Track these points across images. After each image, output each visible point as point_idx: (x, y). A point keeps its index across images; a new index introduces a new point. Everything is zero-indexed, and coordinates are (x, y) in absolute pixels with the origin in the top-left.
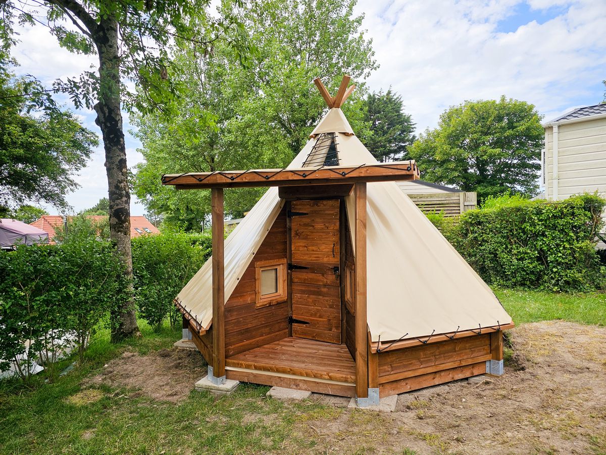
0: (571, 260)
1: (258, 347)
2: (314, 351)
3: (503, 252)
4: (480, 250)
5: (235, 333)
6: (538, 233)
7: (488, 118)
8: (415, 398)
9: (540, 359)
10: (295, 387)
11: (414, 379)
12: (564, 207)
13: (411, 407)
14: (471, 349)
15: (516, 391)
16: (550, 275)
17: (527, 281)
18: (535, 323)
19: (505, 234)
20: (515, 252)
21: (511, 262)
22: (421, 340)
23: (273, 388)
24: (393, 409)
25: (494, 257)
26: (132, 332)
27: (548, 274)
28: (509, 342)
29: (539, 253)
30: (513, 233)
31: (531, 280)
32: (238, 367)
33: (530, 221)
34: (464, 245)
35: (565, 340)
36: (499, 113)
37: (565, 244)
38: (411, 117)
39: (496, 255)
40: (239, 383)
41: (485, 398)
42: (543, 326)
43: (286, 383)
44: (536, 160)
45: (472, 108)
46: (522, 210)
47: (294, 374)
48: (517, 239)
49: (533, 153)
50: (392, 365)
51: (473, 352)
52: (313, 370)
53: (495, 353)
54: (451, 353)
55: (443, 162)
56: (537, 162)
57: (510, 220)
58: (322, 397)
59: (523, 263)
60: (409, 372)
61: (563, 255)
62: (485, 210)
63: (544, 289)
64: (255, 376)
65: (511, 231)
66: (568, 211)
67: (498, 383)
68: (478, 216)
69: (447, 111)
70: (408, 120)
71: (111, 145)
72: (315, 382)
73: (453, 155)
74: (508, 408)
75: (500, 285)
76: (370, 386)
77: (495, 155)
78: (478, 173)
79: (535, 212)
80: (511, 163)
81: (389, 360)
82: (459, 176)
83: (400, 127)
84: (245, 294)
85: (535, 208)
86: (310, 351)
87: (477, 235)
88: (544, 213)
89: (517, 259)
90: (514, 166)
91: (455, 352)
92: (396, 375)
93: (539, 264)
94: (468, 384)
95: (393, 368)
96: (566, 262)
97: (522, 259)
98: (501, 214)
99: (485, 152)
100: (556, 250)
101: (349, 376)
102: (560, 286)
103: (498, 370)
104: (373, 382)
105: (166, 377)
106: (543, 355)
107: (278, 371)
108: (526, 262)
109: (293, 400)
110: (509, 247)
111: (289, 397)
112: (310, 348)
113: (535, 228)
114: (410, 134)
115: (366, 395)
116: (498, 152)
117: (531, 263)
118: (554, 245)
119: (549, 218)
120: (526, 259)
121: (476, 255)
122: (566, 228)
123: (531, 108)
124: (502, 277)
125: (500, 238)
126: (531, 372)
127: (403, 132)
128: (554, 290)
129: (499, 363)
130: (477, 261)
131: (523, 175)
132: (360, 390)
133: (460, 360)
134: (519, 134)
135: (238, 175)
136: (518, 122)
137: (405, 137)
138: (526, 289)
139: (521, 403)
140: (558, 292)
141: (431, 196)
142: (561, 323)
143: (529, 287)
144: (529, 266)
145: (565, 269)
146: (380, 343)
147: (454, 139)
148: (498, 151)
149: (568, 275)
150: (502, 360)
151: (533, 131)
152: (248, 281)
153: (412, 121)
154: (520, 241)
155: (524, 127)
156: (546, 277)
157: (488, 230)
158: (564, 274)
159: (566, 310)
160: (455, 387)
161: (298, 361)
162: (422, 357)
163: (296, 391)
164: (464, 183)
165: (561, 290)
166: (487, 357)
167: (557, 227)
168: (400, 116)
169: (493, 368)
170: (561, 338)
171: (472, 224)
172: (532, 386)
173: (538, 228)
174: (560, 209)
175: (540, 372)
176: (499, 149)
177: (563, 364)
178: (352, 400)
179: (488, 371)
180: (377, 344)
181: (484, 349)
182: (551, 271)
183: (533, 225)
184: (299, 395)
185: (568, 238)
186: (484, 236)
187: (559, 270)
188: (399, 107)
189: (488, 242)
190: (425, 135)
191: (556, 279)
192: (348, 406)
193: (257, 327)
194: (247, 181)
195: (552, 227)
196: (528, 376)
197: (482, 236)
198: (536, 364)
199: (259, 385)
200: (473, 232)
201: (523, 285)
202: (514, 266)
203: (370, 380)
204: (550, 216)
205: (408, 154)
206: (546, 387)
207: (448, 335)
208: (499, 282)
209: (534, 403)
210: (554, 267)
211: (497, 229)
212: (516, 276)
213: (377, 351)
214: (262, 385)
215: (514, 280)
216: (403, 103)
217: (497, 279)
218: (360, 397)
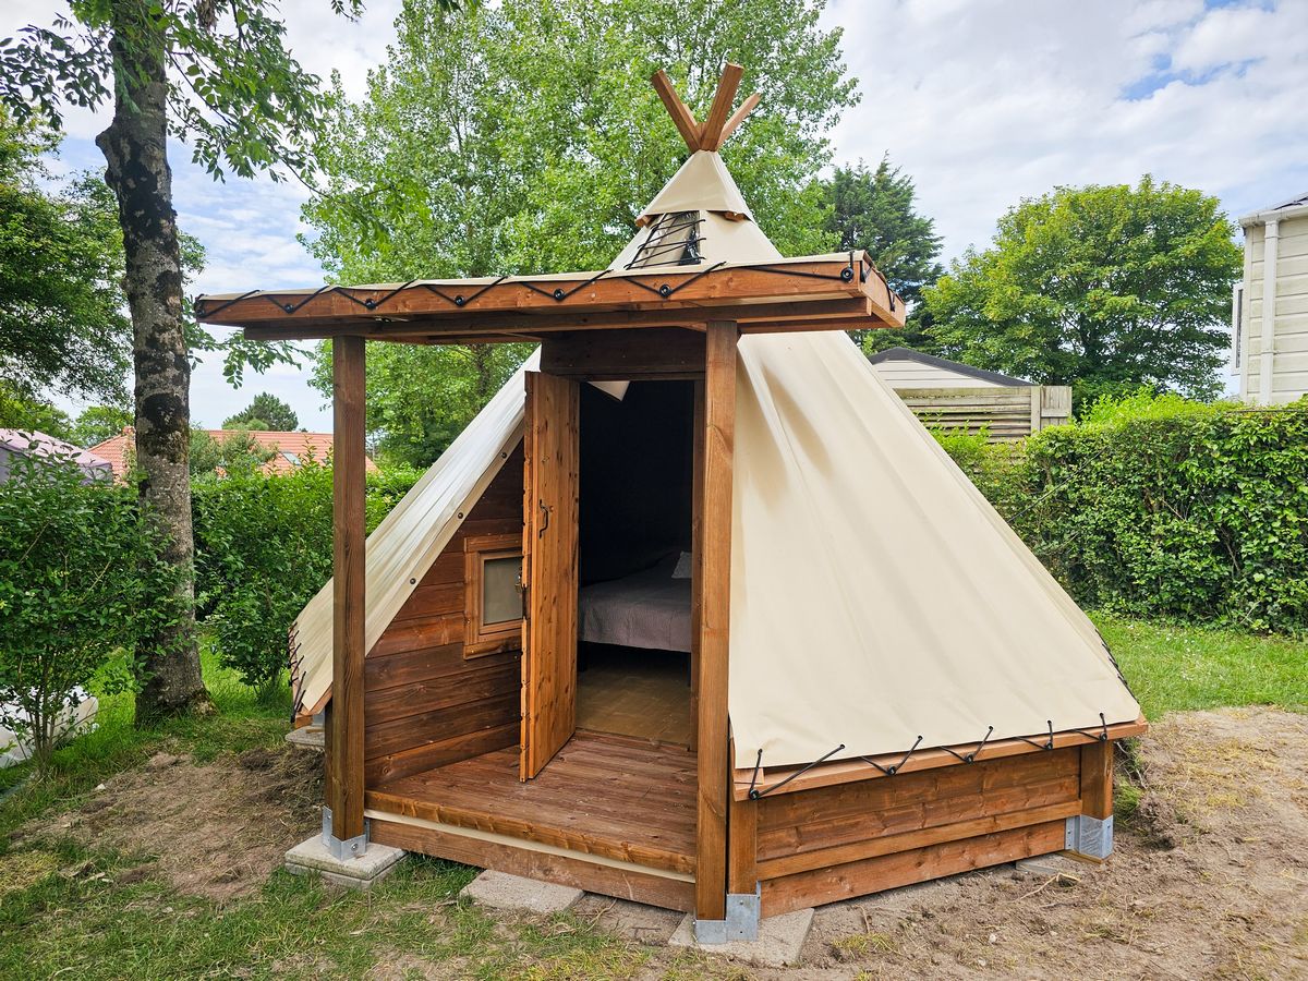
0: (1300, 554)
1: (470, 757)
2: (610, 775)
3: (1128, 530)
4: (1074, 524)
5: (402, 722)
6: (1220, 485)
7: (1109, 226)
8: (863, 920)
9: (1212, 820)
10: (540, 874)
11: (863, 865)
12: (1289, 421)
13: (843, 952)
14: (1025, 785)
15: (1143, 916)
16: (1246, 588)
17: (1188, 601)
18: (1203, 714)
19: (1136, 487)
20: (1158, 530)
21: (1148, 555)
22: (881, 764)
23: (484, 874)
24: (791, 956)
25: (1106, 542)
26: (186, 703)
27: (1240, 586)
28: (1133, 763)
29: (1218, 534)
30: (1156, 485)
31: (1197, 601)
32: (397, 813)
33: (1199, 455)
34: (1035, 511)
35: (1281, 764)
36: (1136, 215)
37: (1286, 512)
38: (933, 223)
39: (1110, 537)
40: (402, 854)
41: (1053, 933)
42: (1224, 721)
43: (520, 864)
44: (1217, 324)
45: (1074, 204)
46: (1181, 426)
47: (537, 840)
48: (1165, 498)
49: (1212, 309)
50: (801, 829)
51: (1030, 794)
52: (588, 831)
53: (1090, 794)
54: (971, 798)
55: (1005, 324)
56: (1222, 328)
57: (1150, 451)
58: (611, 906)
59: (1177, 558)
60: (848, 848)
61: (1281, 540)
62: (1089, 427)
63: (1228, 624)
64: (443, 839)
65: (1150, 478)
66: (1298, 429)
67: (1093, 886)
68: (1070, 442)
69: (1015, 211)
70: (923, 229)
71: (137, 235)
72: (593, 865)
73: (1028, 308)
74: (1115, 972)
75: (1119, 610)
76: (732, 888)
77: (1122, 311)
78: (1083, 352)
79: (1213, 432)
80: (1159, 329)
81: (792, 815)
82: (1038, 357)
83: (905, 244)
84: (433, 621)
85: (1214, 423)
86: (600, 774)
87: (1066, 486)
88: (1236, 435)
89: (1162, 547)
90: (1165, 336)
91: (981, 793)
92: (813, 856)
93: (1218, 563)
94: (1015, 878)
95: (802, 838)
96: (1286, 559)
97: (1175, 549)
98: (1128, 437)
99: (1101, 303)
100: (1263, 527)
101: (680, 856)
102: (1271, 617)
103: (1097, 845)
104: (739, 879)
105: (233, 825)
106: (1221, 806)
107: (497, 829)
108: (1185, 556)
109: (526, 913)
110: (1145, 517)
111: (518, 905)
112: (601, 766)
113: (1210, 472)
114: (930, 261)
115: (720, 913)
116: (1129, 304)
117: (1199, 559)
118: (1257, 516)
119: (1248, 448)
120: (1186, 549)
121: (1062, 536)
122: (1290, 474)
123: (1211, 206)
124: (1124, 590)
125: (1121, 496)
126: (1188, 858)
127: (913, 256)
128: (1254, 626)
129: (1100, 827)
130: (1065, 550)
131: (1186, 358)
132: (704, 898)
133: (994, 816)
134: (1180, 264)
135: (386, 294)
136: (1180, 236)
137: (919, 266)
138: (1183, 622)
139: (1155, 957)
140: (1264, 633)
141: (963, 393)
142: (1272, 715)
143: (1192, 618)
144: (1192, 567)
145: (1285, 576)
146: (761, 772)
147: (1029, 272)
148: (1130, 300)
149: (1293, 589)
150: (1111, 818)
151: (1213, 257)
152: (443, 586)
153: (932, 231)
154: (1172, 505)
155: (1192, 247)
156: (1235, 595)
157: (1094, 476)
158: (1280, 588)
159: (1284, 681)
160: (979, 888)
161: (556, 803)
162: (888, 806)
163: (542, 884)
164: (1049, 374)
165: (1271, 627)
166: (1069, 810)
167: (1268, 470)
168: (906, 219)
169: (1085, 838)
170: (1271, 758)
171: (1055, 462)
172: (1190, 904)
173: (1219, 472)
174: (1277, 425)
175: (1212, 860)
176: (1133, 297)
177: (1277, 838)
178: (686, 921)
179: (1070, 845)
180: (752, 774)
181: (1061, 786)
182: (1249, 580)
183: (1208, 463)
184: (546, 897)
185: (1296, 498)
186: (1085, 489)
187: (1269, 578)
188: (906, 200)
189: (1093, 505)
190: (963, 262)
191: (1261, 600)
192: (670, 942)
193: (468, 706)
194: (407, 310)
195: (1256, 471)
196: (1179, 870)
197: (1077, 490)
198: (1202, 832)
199: (449, 863)
200: (1057, 480)
201: (1175, 611)
202: (1154, 564)
203: (732, 872)
204: (1252, 443)
205: (924, 305)
206: (1228, 909)
207: (957, 751)
208: (1117, 602)
209: (1192, 959)
210: (1257, 570)
211: (1118, 474)
212: (1159, 590)
213: (750, 796)
214: (461, 864)
215: (1154, 599)
216: (915, 190)
217: (1112, 597)
218: (701, 916)
